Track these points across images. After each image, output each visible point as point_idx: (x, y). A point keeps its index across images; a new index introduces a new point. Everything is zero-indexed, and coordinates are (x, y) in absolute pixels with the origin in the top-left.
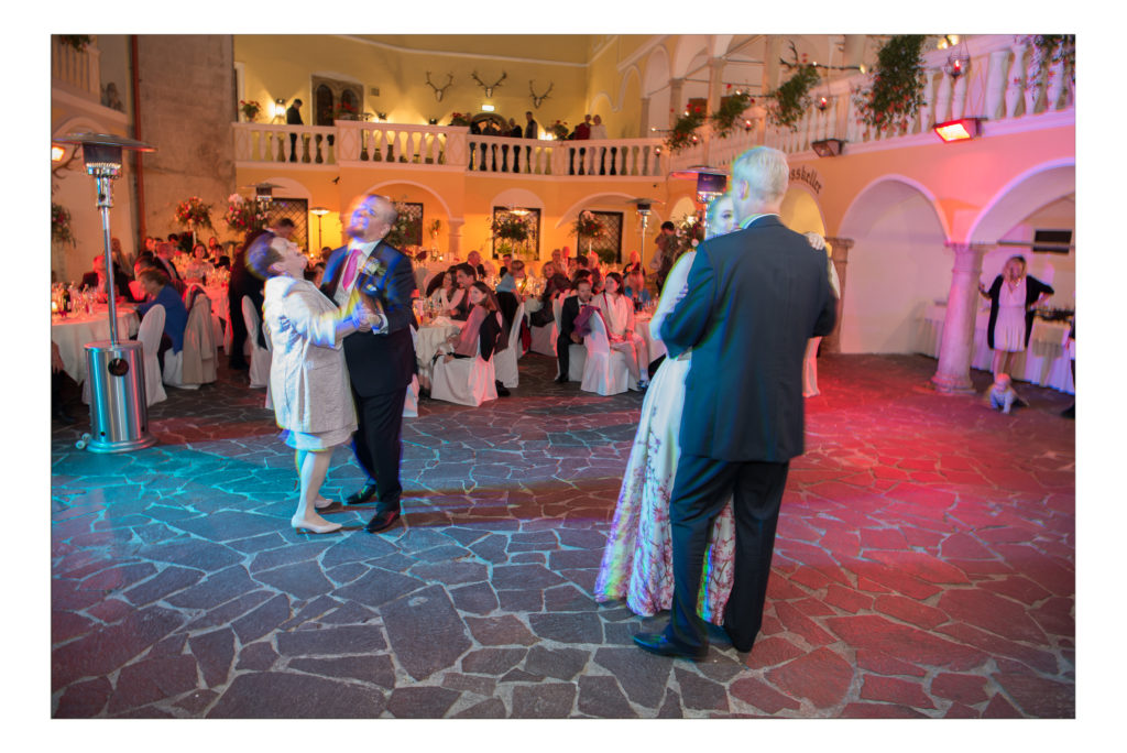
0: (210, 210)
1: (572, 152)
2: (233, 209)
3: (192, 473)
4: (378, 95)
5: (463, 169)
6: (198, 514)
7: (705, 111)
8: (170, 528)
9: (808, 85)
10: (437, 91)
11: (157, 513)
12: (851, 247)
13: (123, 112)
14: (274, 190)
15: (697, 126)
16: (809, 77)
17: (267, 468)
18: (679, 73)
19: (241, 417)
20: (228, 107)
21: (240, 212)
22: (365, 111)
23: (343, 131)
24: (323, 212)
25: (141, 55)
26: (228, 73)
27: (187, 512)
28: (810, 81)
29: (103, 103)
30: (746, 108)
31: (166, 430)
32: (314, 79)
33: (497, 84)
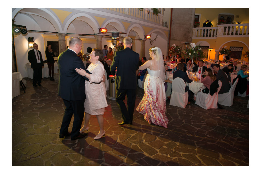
4: (238, 17)
13: (167, 27)
22: (234, 22)
24: (212, 49)
25: (173, 15)
29: (163, 26)
32: (219, 15)
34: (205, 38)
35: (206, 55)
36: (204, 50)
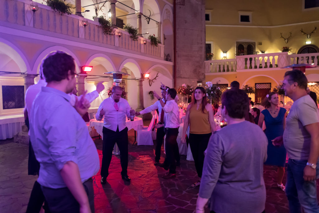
4: (261, 45)
13: (171, 62)
22: (256, 51)
25: (177, 45)
32: (237, 42)
33: (312, 32)
34: (222, 73)
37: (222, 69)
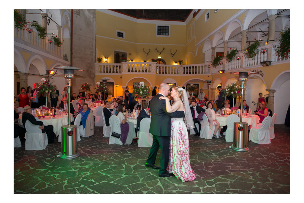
0: (90, 86)
1: (184, 68)
2: (97, 86)
3: (91, 167)
4: (131, 55)
5: (155, 74)
6: (96, 183)
7: (223, 55)
8: (88, 188)
9: (257, 46)
10: (146, 53)
11: (83, 182)
12: (275, 92)
13: (68, 61)
14: (107, 80)
15: (221, 59)
16: (257, 44)
17: (113, 165)
18: (214, 46)
19: (102, 147)
20: (94, 59)
21: (99, 87)
22: (128, 59)
23: (123, 65)
24: (118, 86)
25: (73, 47)
26: (94, 51)
27: (92, 182)
28: (257, 45)
29: (63, 59)
30: (236, 54)
31: (82, 151)
32: (115, 52)
33: (162, 51)
34: (109, 74)
35: (112, 92)
36: (109, 86)
37: (109, 71)
